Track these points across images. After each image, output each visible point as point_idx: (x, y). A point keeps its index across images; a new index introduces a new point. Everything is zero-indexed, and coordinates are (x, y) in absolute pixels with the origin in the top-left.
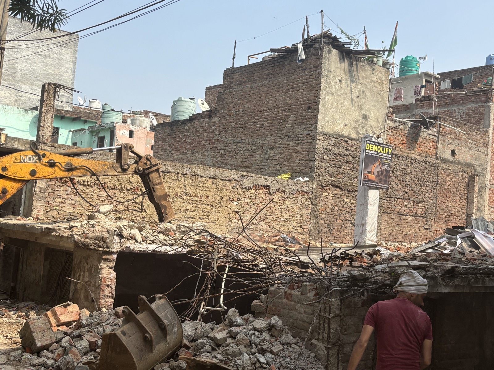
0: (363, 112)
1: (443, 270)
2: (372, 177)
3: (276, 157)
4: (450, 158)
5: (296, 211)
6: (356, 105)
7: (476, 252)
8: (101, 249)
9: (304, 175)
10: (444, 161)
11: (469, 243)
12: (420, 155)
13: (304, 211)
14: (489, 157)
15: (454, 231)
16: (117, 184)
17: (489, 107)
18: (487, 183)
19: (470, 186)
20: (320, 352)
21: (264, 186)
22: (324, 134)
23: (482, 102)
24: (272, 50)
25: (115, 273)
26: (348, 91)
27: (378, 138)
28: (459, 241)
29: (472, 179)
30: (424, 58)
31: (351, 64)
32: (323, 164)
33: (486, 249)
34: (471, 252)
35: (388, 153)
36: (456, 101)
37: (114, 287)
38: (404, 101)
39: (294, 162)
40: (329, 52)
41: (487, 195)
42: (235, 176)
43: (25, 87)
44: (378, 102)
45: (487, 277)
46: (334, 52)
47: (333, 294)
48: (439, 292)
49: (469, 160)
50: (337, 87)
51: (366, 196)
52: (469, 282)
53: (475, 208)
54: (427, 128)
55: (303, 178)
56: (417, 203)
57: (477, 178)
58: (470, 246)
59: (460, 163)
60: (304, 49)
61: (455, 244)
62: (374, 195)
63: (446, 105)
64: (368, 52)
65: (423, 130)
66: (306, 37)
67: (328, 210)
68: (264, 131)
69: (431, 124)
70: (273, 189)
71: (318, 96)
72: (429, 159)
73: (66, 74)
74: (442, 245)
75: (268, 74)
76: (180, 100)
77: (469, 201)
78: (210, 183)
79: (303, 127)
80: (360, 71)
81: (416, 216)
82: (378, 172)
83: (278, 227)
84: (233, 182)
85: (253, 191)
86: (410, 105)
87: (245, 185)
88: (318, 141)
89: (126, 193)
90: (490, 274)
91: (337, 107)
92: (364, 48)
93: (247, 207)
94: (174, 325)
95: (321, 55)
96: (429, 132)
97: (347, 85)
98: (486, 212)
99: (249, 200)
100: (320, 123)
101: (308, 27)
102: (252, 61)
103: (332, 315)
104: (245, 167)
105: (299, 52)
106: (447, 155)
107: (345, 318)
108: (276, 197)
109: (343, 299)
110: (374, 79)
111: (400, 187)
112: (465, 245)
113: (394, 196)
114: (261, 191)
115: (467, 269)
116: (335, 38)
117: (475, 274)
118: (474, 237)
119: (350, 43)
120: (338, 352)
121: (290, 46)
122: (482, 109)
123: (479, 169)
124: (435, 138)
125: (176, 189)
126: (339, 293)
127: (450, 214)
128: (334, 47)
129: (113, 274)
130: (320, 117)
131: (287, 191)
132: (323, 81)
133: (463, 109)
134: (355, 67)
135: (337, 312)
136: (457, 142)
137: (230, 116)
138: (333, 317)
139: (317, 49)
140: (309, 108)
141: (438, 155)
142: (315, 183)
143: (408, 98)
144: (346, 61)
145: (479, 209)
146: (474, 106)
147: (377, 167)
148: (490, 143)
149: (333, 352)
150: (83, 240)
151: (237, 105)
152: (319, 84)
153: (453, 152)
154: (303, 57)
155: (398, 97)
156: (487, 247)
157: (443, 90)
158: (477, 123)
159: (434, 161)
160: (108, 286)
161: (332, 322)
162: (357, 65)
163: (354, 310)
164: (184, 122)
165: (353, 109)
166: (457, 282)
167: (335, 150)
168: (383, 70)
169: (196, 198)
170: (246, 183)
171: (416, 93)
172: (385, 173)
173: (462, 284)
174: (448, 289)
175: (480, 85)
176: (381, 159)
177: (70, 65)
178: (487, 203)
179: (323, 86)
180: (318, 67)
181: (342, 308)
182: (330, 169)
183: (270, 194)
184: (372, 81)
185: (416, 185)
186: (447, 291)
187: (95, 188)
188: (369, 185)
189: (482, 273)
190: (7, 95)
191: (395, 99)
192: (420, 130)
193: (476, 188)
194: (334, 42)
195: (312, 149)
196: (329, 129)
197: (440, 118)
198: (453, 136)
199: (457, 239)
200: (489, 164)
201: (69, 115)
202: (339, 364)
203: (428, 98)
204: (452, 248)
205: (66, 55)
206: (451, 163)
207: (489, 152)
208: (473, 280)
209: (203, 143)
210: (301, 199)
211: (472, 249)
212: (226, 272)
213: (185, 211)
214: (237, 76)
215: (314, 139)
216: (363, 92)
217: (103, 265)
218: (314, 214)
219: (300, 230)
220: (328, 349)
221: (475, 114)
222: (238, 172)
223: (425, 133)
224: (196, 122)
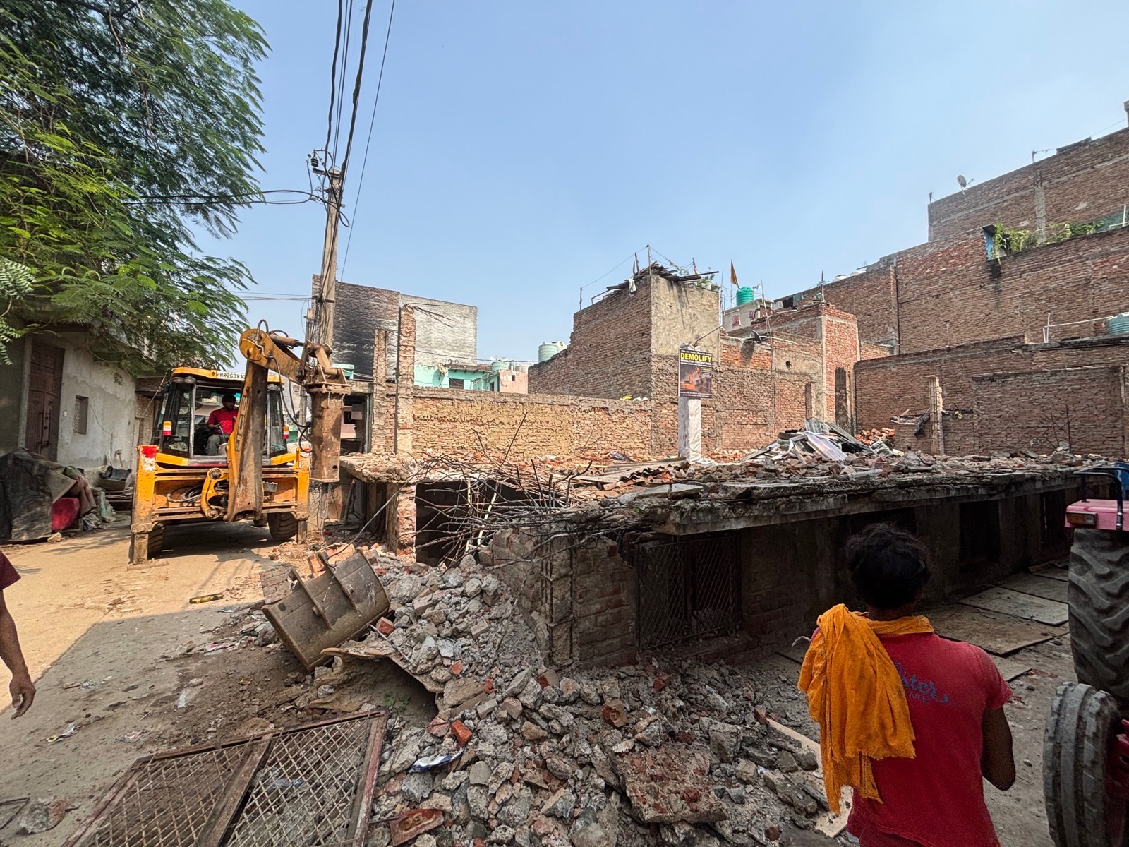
0: (696, 333)
1: (734, 494)
2: (690, 386)
3: (619, 382)
4: (786, 369)
5: (636, 428)
6: (688, 327)
7: (810, 455)
8: (395, 482)
9: (643, 395)
10: (780, 372)
11: (803, 447)
12: (755, 368)
13: (645, 428)
14: (824, 365)
15: (786, 435)
16: (457, 417)
17: (820, 319)
18: (824, 389)
19: (808, 393)
20: (540, 635)
21: (603, 408)
22: (658, 356)
23: (813, 316)
24: (609, 289)
25: (415, 505)
26: (679, 316)
27: (695, 346)
28: (791, 446)
29: (809, 386)
30: (757, 287)
31: (680, 291)
32: (660, 384)
33: (821, 452)
34: (805, 455)
35: (707, 361)
36: (789, 319)
37: (414, 519)
38: (741, 326)
39: (634, 385)
40: (657, 281)
41: (825, 400)
42: (573, 401)
43: (439, 352)
44: (710, 322)
45: (808, 498)
46: (663, 280)
47: (556, 543)
48: (727, 529)
49: (804, 369)
50: (668, 313)
51: (686, 407)
52: (777, 508)
53: (814, 413)
54: (759, 343)
55: (642, 398)
56: (756, 412)
57: (813, 385)
58: (803, 450)
59: (795, 373)
60: (635, 282)
61: (787, 449)
62: (694, 405)
63: (780, 324)
64: (697, 277)
65: (756, 345)
66: (636, 272)
67: (668, 425)
68: (608, 360)
69: (765, 340)
70: (611, 410)
71: (650, 322)
72: (765, 372)
73: (470, 339)
74: (773, 450)
75: (608, 310)
76: (544, 345)
77: (808, 407)
78: (548, 410)
79: (639, 352)
80: (690, 296)
81: (756, 424)
82: (697, 381)
83: (619, 445)
84: (572, 408)
85: (592, 413)
86: (747, 328)
87: (583, 409)
88: (653, 363)
89: (467, 424)
90: (811, 494)
91: (669, 330)
92: (693, 274)
93: (588, 428)
94: (369, 587)
95: (650, 285)
96: (763, 347)
97: (678, 310)
98: (825, 416)
99: (589, 422)
100: (653, 347)
101: (637, 262)
102: (595, 302)
103: (554, 576)
104: (595, 394)
105: (631, 285)
106: (783, 367)
107: (578, 578)
108: (615, 417)
109: (575, 549)
110: (704, 302)
111: (738, 399)
112: (798, 449)
113: (733, 407)
114: (600, 413)
115: (772, 490)
116: (662, 268)
117: (787, 496)
118: (807, 440)
119: (676, 271)
120: (571, 631)
121: (623, 282)
122: (814, 323)
123: (815, 377)
124: (770, 352)
125: (516, 417)
126: (565, 541)
127: (789, 419)
128: (662, 276)
129: (413, 506)
130: (653, 341)
131: (626, 411)
132: (653, 308)
133: (796, 325)
134: (684, 293)
135: (563, 571)
136: (792, 354)
137: (580, 351)
138: (557, 579)
139: (646, 279)
140: (643, 334)
141: (774, 368)
142: (653, 401)
143: (745, 323)
144: (675, 288)
145: (818, 414)
146: (806, 321)
147: (696, 376)
148: (824, 353)
149: (559, 633)
150: (372, 474)
151: (585, 341)
152: (650, 311)
153: (788, 364)
154: (635, 289)
155: (736, 323)
156: (822, 449)
157: (776, 311)
158: (811, 335)
159: (769, 373)
160: (407, 518)
161: (555, 587)
162: (686, 291)
163: (595, 563)
164: (548, 362)
165: (685, 331)
166: (756, 511)
167: (671, 370)
168: (712, 293)
169: (536, 424)
170: (585, 407)
171: (751, 317)
172: (705, 381)
173: (765, 514)
174: (742, 523)
175: (809, 301)
176: (699, 367)
177: (472, 331)
178: (825, 408)
179: (653, 312)
180: (648, 296)
181: (574, 562)
182: (667, 387)
183: (609, 414)
184: (702, 304)
185: (754, 396)
186: (740, 527)
187: (435, 421)
188: (688, 394)
189: (799, 494)
190: (426, 358)
191: (734, 325)
192: (753, 346)
193: (814, 395)
194: (661, 272)
195: (648, 372)
196: (663, 352)
197: (772, 333)
198: (786, 349)
199: (789, 443)
200: (825, 371)
201: (470, 369)
202: (574, 649)
203: (763, 320)
204: (785, 453)
205: (469, 324)
206: (787, 373)
207: (824, 360)
208: (783, 506)
209: (563, 377)
210: (641, 417)
211: (806, 453)
212: (492, 503)
213: (526, 437)
214: (584, 317)
215: (649, 361)
216: (694, 315)
217: (401, 497)
218: (655, 430)
219: (642, 446)
220: (551, 630)
221: (806, 328)
222: (575, 397)
223: (758, 348)
224: (556, 361)
